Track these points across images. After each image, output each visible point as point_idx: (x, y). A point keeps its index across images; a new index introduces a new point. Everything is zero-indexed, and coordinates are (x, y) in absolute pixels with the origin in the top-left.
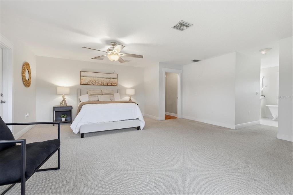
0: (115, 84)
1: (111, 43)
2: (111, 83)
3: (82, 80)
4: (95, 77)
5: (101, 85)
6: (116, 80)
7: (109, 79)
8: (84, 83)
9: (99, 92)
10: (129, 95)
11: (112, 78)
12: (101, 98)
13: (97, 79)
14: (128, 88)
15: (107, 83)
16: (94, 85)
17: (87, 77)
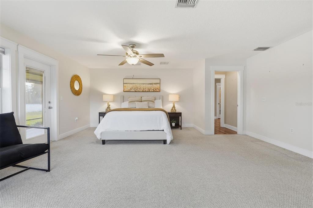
0: (158, 90)
1: (130, 45)
2: (153, 89)
3: (125, 87)
4: (137, 84)
5: (143, 91)
6: (159, 85)
7: (151, 85)
8: (127, 90)
9: (138, 98)
10: (173, 101)
11: (155, 84)
12: (138, 105)
13: (138, 85)
14: (171, 94)
15: (149, 89)
16: (136, 91)
17: (130, 84)
